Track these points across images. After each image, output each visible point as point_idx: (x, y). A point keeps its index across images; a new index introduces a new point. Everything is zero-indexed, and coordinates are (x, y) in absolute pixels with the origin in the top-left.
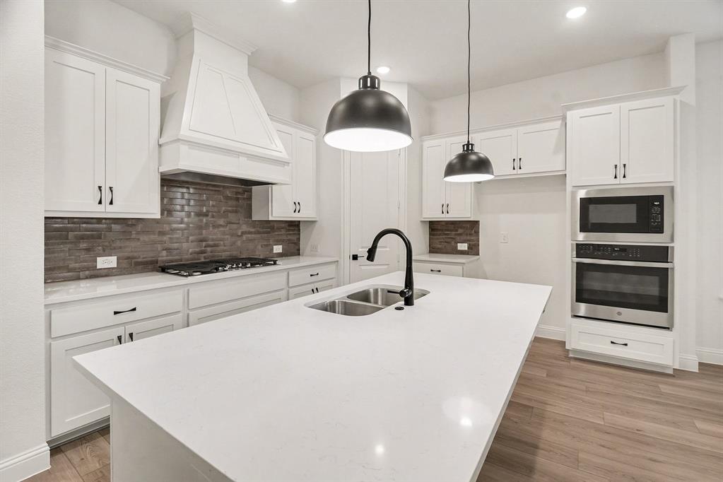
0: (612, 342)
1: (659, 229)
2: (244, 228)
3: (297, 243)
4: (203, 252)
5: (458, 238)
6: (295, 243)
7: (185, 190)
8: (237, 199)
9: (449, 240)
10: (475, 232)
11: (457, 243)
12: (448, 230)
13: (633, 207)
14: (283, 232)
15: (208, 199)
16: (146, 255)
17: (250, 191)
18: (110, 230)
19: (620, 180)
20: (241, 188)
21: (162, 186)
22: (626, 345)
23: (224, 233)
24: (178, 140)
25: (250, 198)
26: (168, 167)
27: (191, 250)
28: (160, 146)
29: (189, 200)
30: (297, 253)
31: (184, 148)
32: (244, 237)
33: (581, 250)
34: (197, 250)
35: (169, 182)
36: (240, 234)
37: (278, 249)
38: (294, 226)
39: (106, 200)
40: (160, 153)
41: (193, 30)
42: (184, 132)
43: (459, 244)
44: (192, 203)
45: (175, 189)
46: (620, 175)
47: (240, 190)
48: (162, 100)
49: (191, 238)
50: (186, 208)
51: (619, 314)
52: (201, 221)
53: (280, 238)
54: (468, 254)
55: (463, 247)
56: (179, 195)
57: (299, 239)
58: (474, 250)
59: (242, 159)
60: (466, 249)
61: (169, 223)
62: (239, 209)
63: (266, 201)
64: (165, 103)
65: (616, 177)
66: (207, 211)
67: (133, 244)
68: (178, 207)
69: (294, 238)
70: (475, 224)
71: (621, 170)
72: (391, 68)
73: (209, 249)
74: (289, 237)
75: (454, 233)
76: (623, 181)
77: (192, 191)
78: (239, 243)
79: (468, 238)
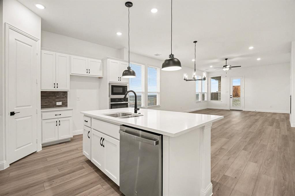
5: (57, 100)
9: (52, 101)
10: (65, 97)
12: (51, 96)
43: (57, 102)
54: (62, 107)
55: (60, 103)
58: (65, 104)
60: (61, 104)
70: (65, 93)
71: (120, 79)
75: (54, 97)
79: (62, 99)
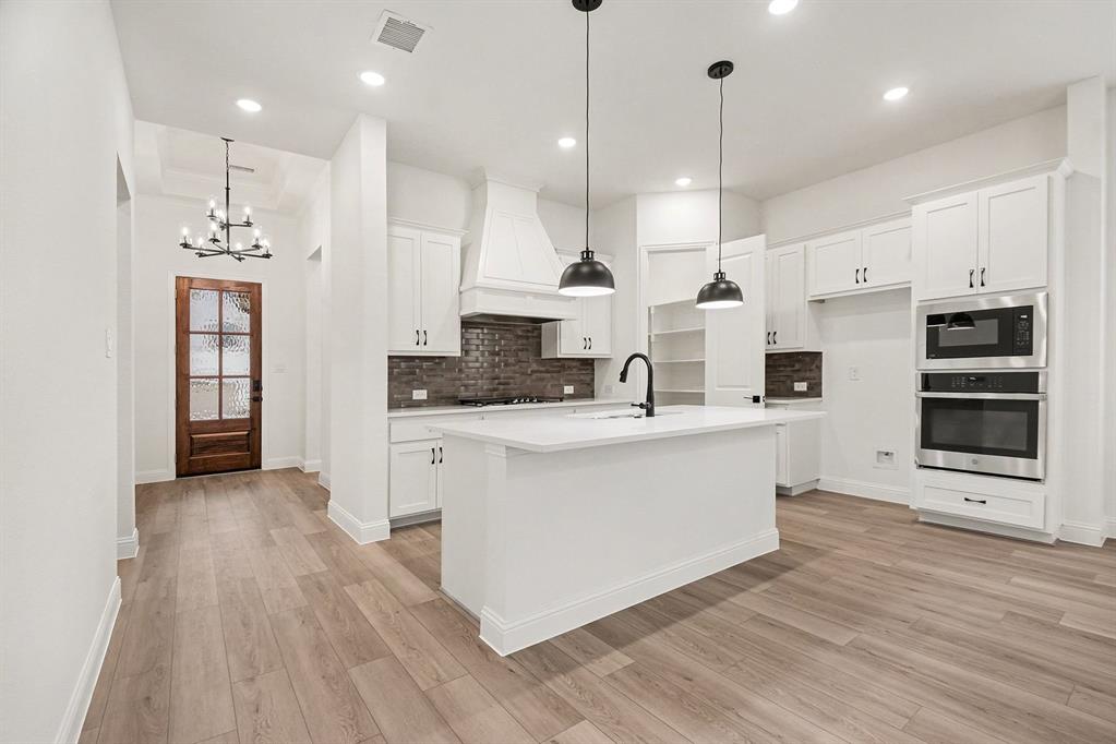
0: (967, 499)
1: (1027, 350)
2: (535, 367)
3: (591, 383)
4: (495, 390)
5: (795, 375)
6: (588, 384)
7: (479, 331)
8: (527, 338)
9: (782, 379)
10: (817, 367)
11: (793, 382)
12: (783, 366)
13: (995, 322)
14: (575, 371)
15: (500, 339)
16: (448, 390)
17: (540, 328)
18: (421, 368)
19: (978, 289)
20: (530, 326)
21: (462, 328)
22: (984, 502)
23: (515, 372)
24: (475, 288)
25: (540, 336)
26: (467, 311)
27: (485, 387)
28: (461, 293)
29: (483, 340)
30: (592, 395)
31: (479, 293)
32: (534, 376)
33: (928, 381)
34: (491, 387)
35: (467, 323)
36: (529, 372)
37: (569, 390)
38: (588, 364)
39: (422, 342)
40: (460, 299)
41: (486, 181)
42: (480, 280)
43: (795, 384)
44: (486, 342)
45: (470, 330)
46: (977, 283)
47: (530, 328)
48: (462, 249)
49: (485, 375)
50: (481, 348)
51: (975, 462)
52: (494, 360)
53: (570, 377)
54: (808, 396)
55: (801, 387)
56: (474, 336)
57: (593, 380)
58: (815, 390)
59: (529, 298)
60: (806, 389)
61: (466, 362)
62: (529, 348)
63: (554, 336)
64: (464, 252)
65: (971, 286)
66: (500, 350)
67: (439, 380)
68: (474, 347)
69: (588, 379)
70: (816, 357)
71: (977, 278)
72: (692, 178)
73: (502, 387)
74: (582, 377)
75: (789, 369)
76: (982, 290)
77: (485, 331)
78: (528, 382)
79: (808, 375)
